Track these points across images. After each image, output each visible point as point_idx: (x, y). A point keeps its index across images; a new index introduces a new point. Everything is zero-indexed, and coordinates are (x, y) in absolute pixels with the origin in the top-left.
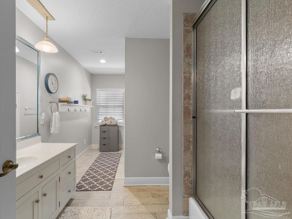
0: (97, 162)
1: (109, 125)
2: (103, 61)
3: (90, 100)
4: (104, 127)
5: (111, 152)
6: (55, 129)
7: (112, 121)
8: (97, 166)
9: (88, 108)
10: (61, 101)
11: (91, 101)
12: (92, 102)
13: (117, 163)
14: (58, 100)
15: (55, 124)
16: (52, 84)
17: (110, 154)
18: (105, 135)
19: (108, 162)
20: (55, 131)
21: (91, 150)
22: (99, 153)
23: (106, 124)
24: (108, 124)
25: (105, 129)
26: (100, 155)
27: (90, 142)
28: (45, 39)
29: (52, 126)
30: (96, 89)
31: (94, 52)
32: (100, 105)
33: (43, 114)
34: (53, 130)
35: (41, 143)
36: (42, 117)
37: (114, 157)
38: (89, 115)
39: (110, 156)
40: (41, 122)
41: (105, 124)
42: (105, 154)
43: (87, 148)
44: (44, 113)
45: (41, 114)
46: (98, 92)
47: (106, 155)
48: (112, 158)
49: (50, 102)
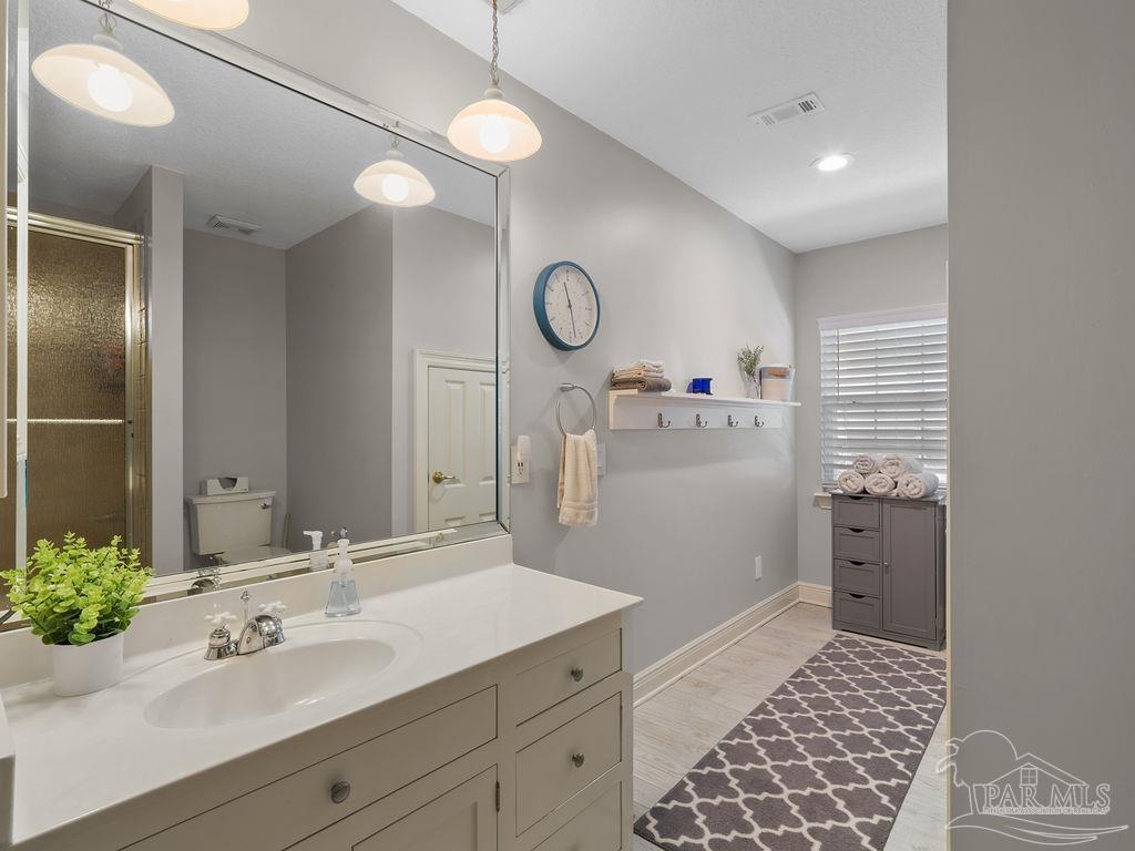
0: (801, 687)
1: (881, 499)
2: (833, 162)
3: (781, 374)
4: (856, 505)
5: (898, 646)
6: (575, 508)
7: (902, 480)
8: (795, 715)
9: (775, 411)
10: (616, 383)
11: (783, 376)
12: (789, 383)
13: (919, 727)
14: (605, 377)
15: (577, 483)
16: (570, 306)
17: (889, 653)
18: (859, 548)
19: (862, 702)
20: (577, 515)
21: (795, 607)
22: (829, 634)
23: (864, 491)
24: (878, 490)
25: (862, 515)
26: (829, 645)
27: (787, 566)
28: (486, 92)
29: (562, 491)
30: (819, 320)
31: (768, 121)
32: (838, 397)
33: (523, 439)
34: (566, 512)
35: (512, 565)
36: (519, 454)
37: (909, 683)
38: (783, 443)
39: (886, 668)
40: (512, 476)
41: (860, 489)
42: (858, 644)
43: (771, 598)
44: (527, 437)
45: (513, 442)
46: (828, 333)
47: (866, 656)
48: (899, 682)
49: (563, 390)
